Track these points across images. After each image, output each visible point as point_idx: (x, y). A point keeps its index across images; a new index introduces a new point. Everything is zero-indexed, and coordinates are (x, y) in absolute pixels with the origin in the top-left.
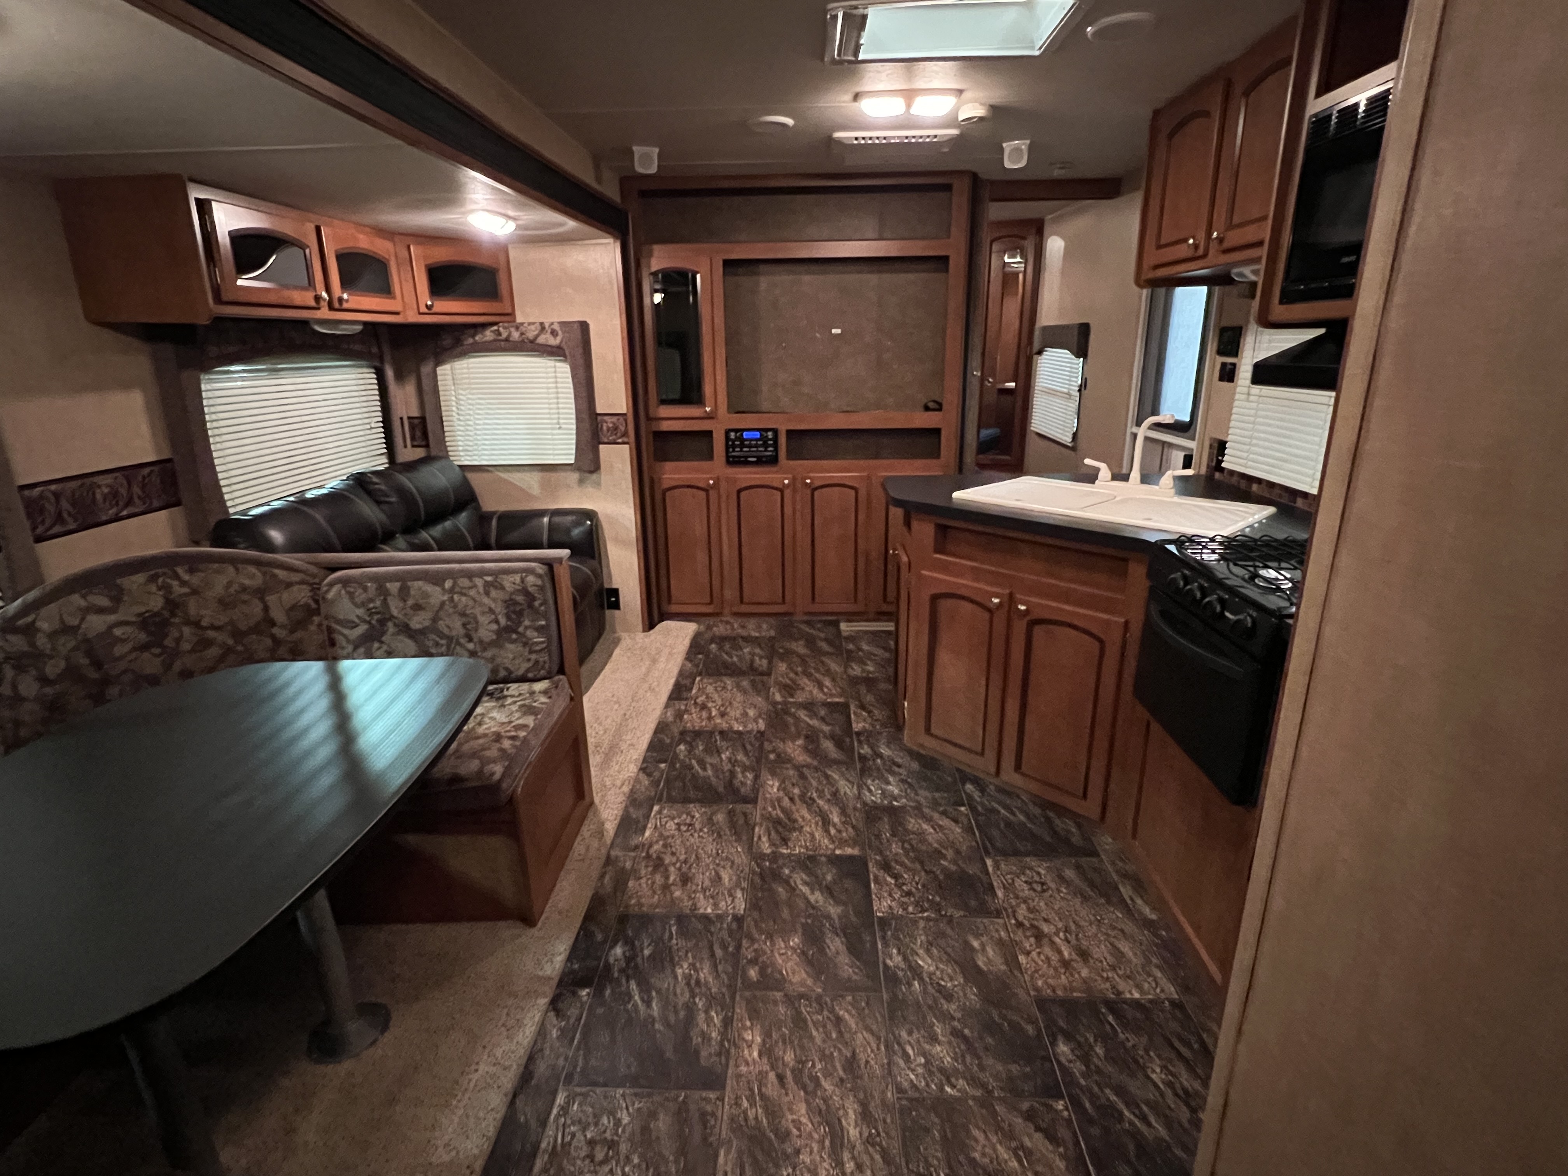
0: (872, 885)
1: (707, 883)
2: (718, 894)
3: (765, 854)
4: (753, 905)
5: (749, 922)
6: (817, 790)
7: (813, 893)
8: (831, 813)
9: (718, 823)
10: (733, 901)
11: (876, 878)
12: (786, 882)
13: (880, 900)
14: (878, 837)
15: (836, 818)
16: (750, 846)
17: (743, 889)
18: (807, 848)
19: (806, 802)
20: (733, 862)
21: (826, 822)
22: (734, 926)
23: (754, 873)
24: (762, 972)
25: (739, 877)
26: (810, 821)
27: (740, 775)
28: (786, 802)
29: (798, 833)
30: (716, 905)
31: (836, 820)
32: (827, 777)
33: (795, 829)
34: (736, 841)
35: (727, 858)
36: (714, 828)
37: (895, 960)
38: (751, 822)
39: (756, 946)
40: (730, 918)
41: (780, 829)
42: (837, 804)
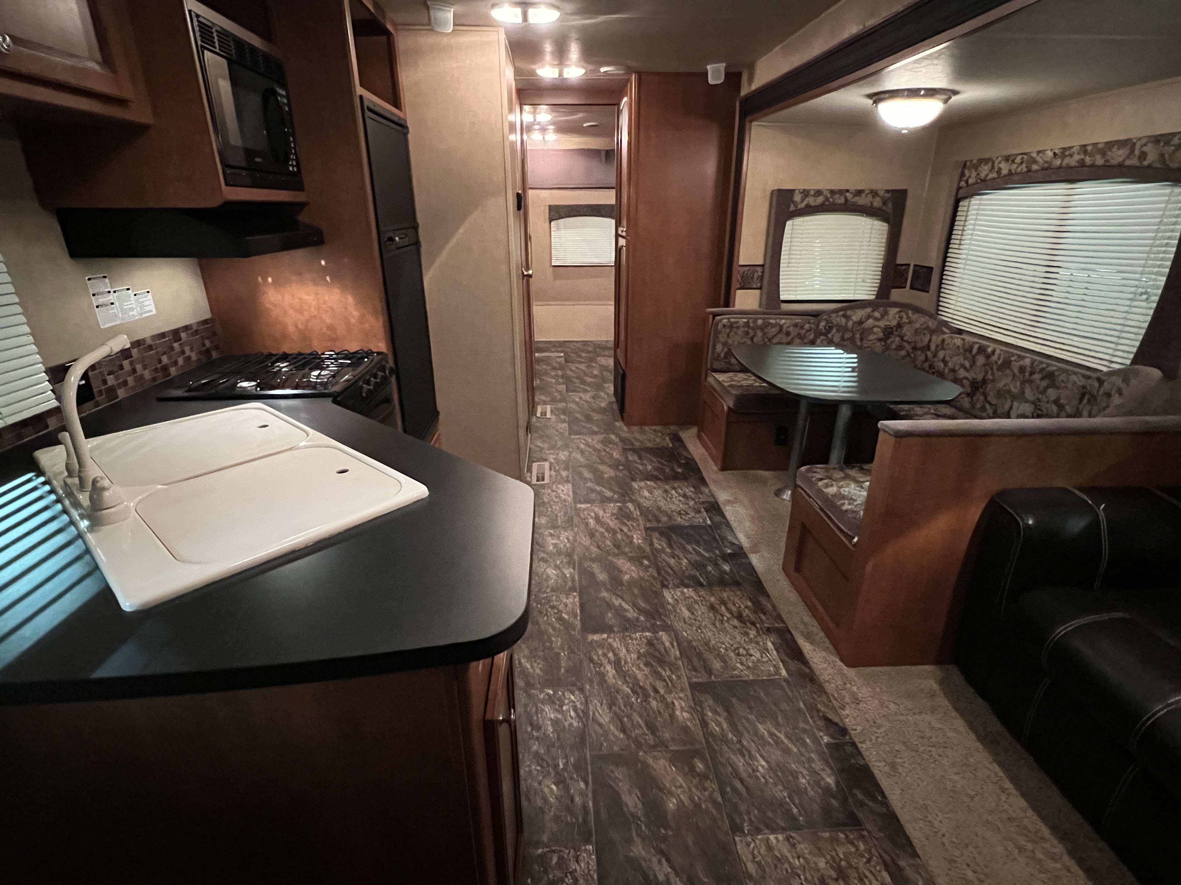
0: (578, 611)
1: (697, 607)
2: (685, 600)
3: (663, 631)
4: (658, 595)
5: (658, 586)
6: (631, 705)
7: (620, 605)
8: (614, 677)
9: (715, 658)
10: (673, 595)
11: (575, 616)
12: (641, 611)
13: (574, 602)
14: (572, 651)
15: (610, 671)
16: (677, 637)
17: (669, 604)
18: (631, 639)
19: (641, 687)
20: (685, 622)
21: (617, 664)
22: (666, 583)
23: (666, 616)
24: (641, 564)
25: (675, 611)
26: (633, 665)
27: (725, 726)
28: (660, 686)
29: (641, 651)
30: (683, 593)
31: (609, 668)
32: (623, 730)
33: (644, 656)
34: (691, 641)
35: (691, 625)
36: (716, 652)
37: (568, 572)
38: (685, 660)
39: (648, 574)
40: (670, 586)
41: (657, 654)
42: (609, 687)
